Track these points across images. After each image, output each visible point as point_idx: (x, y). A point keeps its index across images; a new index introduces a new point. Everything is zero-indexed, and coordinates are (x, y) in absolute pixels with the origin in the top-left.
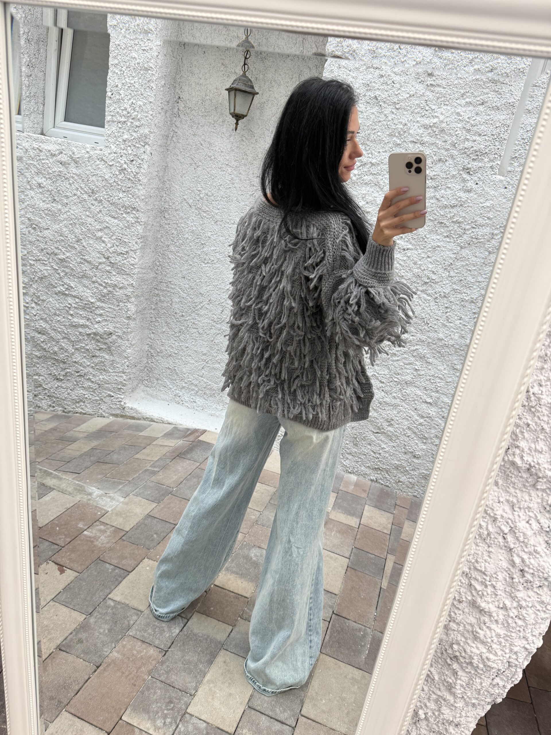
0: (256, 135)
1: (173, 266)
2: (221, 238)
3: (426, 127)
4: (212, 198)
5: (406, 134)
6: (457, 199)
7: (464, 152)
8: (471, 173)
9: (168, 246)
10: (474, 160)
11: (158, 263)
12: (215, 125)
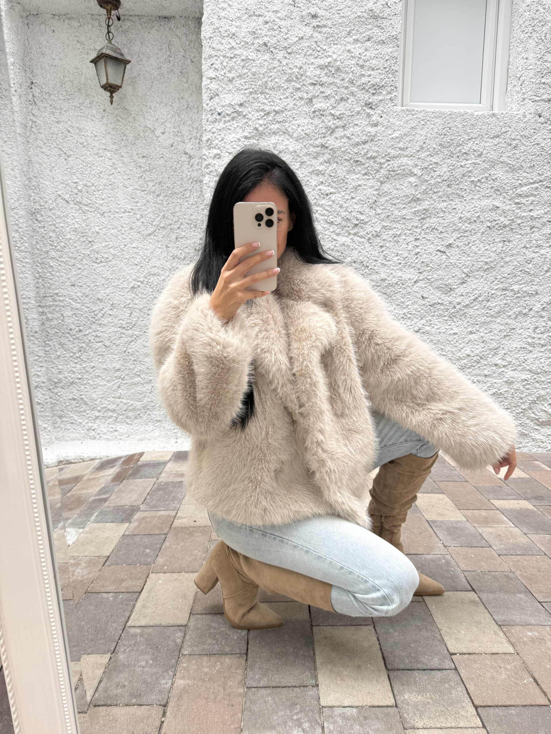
0: (132, 113)
1: (58, 274)
2: (113, 231)
3: (321, 67)
4: (93, 188)
5: (303, 78)
6: (366, 135)
7: (363, 88)
8: (374, 107)
9: (47, 252)
10: (373, 94)
11: (37, 275)
12: (82, 108)
